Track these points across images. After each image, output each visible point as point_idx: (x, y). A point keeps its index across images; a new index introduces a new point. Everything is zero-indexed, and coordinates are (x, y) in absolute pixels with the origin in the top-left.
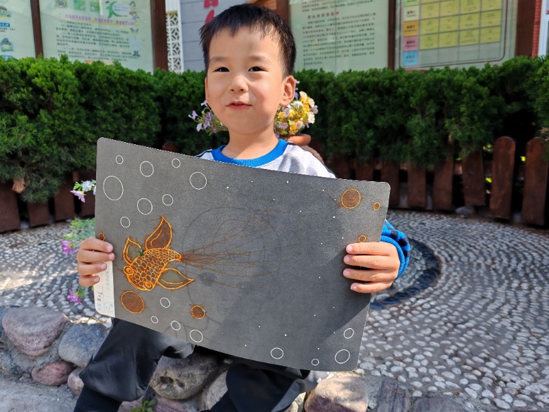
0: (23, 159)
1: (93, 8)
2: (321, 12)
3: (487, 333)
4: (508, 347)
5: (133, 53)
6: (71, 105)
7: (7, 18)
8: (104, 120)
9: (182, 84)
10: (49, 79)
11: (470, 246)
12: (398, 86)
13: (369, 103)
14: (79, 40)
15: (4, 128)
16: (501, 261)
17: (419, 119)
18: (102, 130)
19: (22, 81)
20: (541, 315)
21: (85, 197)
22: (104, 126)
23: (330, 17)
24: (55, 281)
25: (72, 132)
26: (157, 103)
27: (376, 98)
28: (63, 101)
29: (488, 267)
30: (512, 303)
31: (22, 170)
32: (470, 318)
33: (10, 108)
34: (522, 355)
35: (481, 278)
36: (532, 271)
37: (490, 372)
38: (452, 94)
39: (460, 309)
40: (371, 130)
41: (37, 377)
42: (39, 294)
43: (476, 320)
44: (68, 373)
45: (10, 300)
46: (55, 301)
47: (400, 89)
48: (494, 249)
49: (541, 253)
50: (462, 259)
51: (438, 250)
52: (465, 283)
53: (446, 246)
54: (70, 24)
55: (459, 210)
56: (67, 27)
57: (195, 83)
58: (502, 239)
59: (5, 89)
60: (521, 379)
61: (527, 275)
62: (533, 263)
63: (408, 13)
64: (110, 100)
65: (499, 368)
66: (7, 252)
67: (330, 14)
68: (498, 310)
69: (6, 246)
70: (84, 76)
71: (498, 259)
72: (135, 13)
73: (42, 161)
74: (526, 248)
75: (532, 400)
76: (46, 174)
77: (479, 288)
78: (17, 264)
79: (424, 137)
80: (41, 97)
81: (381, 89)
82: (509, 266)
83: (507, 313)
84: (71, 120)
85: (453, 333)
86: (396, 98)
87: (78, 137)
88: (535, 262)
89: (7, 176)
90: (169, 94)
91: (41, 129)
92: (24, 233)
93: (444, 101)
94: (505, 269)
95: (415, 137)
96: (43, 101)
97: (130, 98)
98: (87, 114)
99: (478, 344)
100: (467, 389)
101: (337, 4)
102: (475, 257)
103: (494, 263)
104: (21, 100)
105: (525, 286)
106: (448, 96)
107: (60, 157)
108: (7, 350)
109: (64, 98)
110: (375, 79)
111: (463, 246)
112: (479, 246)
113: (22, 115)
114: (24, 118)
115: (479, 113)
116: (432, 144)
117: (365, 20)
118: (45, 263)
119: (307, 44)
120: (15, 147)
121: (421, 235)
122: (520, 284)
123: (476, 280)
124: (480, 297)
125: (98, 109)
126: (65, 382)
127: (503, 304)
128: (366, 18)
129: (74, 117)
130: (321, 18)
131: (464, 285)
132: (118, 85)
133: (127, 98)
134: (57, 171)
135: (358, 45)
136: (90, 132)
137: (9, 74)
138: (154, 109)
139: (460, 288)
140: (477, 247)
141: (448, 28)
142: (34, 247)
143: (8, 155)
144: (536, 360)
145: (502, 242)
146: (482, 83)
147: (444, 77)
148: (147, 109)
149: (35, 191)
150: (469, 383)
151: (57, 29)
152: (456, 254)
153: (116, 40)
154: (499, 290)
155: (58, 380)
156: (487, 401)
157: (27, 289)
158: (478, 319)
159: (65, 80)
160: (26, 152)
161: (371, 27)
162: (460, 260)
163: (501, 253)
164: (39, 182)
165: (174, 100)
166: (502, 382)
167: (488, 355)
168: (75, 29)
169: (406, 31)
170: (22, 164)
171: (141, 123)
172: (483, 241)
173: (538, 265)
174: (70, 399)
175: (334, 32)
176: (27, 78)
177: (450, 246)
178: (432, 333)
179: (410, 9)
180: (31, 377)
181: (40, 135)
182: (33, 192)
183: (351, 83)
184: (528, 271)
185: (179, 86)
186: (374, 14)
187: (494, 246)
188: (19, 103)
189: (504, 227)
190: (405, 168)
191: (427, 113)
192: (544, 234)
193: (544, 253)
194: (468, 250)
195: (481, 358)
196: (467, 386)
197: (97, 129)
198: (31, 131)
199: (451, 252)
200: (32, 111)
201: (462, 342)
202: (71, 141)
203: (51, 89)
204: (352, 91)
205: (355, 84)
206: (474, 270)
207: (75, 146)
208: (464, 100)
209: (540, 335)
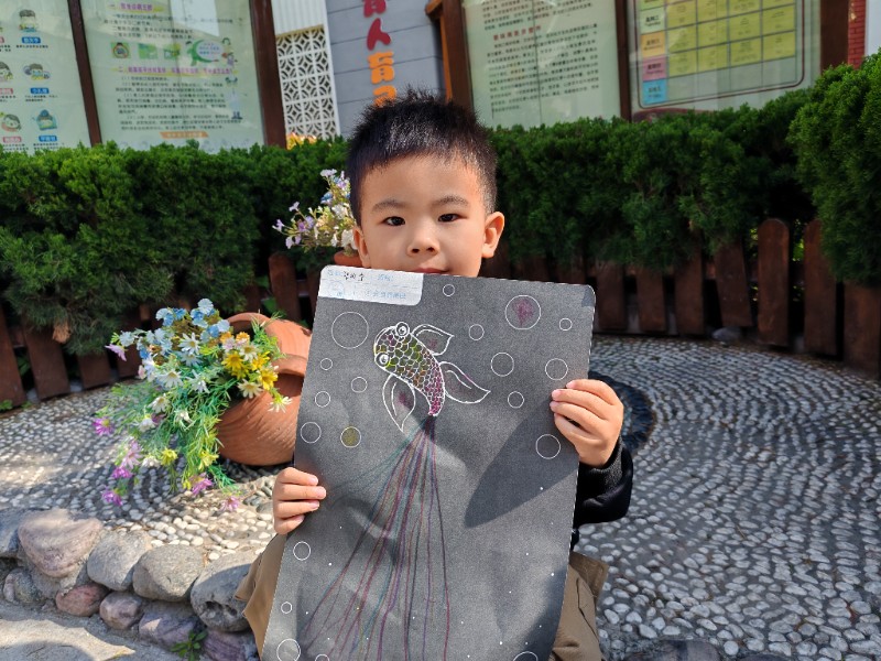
0: (63, 296)
1: (168, 54)
2: (512, 28)
3: (673, 531)
4: (695, 549)
5: (231, 115)
6: (122, 215)
7: (45, 80)
8: (175, 231)
9: (288, 167)
10: (89, 180)
11: (712, 393)
12: (607, 149)
13: (564, 179)
14: (150, 103)
15: (32, 255)
16: (746, 418)
17: (640, 197)
18: (174, 245)
19: (51, 186)
20: (766, 501)
21: (126, 354)
22: (175, 239)
23: (528, 35)
24: (102, 469)
25: (128, 253)
26: (252, 198)
27: (577, 170)
28: (111, 211)
29: (723, 426)
30: (731, 483)
31: (63, 310)
32: (660, 509)
33: (38, 225)
34: (710, 562)
35: (704, 445)
36: (788, 431)
37: (652, 586)
38: (687, 157)
39: (651, 495)
40: (573, 218)
41: (63, 605)
42: (77, 490)
43: (666, 512)
44: (102, 600)
45: (37, 499)
46: (95, 501)
47: (609, 154)
48: (746, 397)
49: (815, 400)
50: (689, 417)
51: (660, 401)
52: (677, 454)
53: (675, 394)
54: (135, 81)
55: (717, 334)
56: (131, 87)
57: (306, 164)
58: (767, 379)
59: (29, 198)
60: (691, 596)
61: (776, 438)
62: (795, 419)
63: (648, 20)
64: (181, 201)
65: (666, 582)
66: (46, 428)
67: (527, 31)
68: (707, 494)
69: (47, 420)
70: (140, 170)
71: (744, 413)
72: (231, 54)
73: (89, 296)
74: (797, 393)
75: (690, 626)
76: (98, 314)
77: (693, 462)
78: (56, 447)
79: (650, 226)
80: (80, 207)
81: (582, 156)
82: (757, 423)
83: (716, 499)
84: (124, 236)
85: (624, 531)
86: (604, 167)
87: (137, 259)
88: (801, 416)
89: (43, 321)
90: (271, 182)
91: (83, 251)
92: (75, 399)
93: (674, 169)
94: (748, 428)
95: (636, 227)
96: (83, 212)
97: (209, 196)
98: (150, 225)
99: (653, 546)
100: (608, 612)
101: (537, 14)
102: (711, 411)
103: (734, 421)
104: (53, 213)
105: (763, 456)
106: (681, 162)
107: (114, 289)
108: (27, 570)
109: (111, 206)
110: (573, 140)
111: (701, 393)
112: (725, 393)
113: (55, 234)
114: (58, 238)
115: (730, 186)
116: (664, 236)
117: (582, 36)
118: (93, 444)
119: (495, 79)
120: (48, 280)
121: (646, 378)
122: (757, 454)
123: (695, 449)
124: (688, 475)
125: (164, 216)
126: (97, 612)
127: (718, 485)
128: (583, 32)
129: (128, 231)
130: (514, 38)
131: (673, 458)
132: (191, 179)
133: (205, 196)
134: (112, 309)
135: (573, 76)
136: (155, 250)
137: (31, 178)
138: (247, 208)
139: (666, 462)
140: (722, 395)
141: (711, 39)
142: (84, 419)
143: (40, 291)
144: (726, 568)
145: (764, 385)
146: (735, 138)
147: (673, 131)
148: (237, 209)
149: (86, 337)
150: (616, 603)
151: (117, 89)
152: (685, 408)
153: (205, 98)
154: (723, 464)
155: (88, 609)
156: (629, 628)
157: (62, 483)
158: (671, 509)
159: (111, 181)
160: (66, 284)
161: (592, 46)
162: (685, 418)
163: (754, 403)
164: (89, 326)
165: (277, 191)
166: (659, 601)
167: (661, 562)
168: (144, 87)
169: (646, 49)
170: (64, 303)
171: (229, 231)
172: (734, 385)
173: (800, 422)
174: (102, 633)
175: (534, 58)
176: (60, 180)
177: (682, 394)
178: (594, 533)
179: (650, 14)
180: (55, 605)
181: (82, 260)
182: (83, 341)
183: (536, 149)
184: (781, 429)
185: (283, 170)
186: (595, 26)
187: (749, 392)
188: (50, 219)
189: (779, 360)
190: (633, 272)
191: (652, 189)
192: (834, 370)
193: (821, 400)
194: (706, 400)
195: (648, 568)
196: (611, 608)
197: (165, 244)
198: (70, 256)
199: (678, 405)
200: (68, 227)
201: (631, 544)
202: (128, 265)
203: (92, 195)
204: (538, 161)
205: (542, 149)
206: (700, 433)
207: (135, 271)
208: (704, 167)
209: (747, 532)
